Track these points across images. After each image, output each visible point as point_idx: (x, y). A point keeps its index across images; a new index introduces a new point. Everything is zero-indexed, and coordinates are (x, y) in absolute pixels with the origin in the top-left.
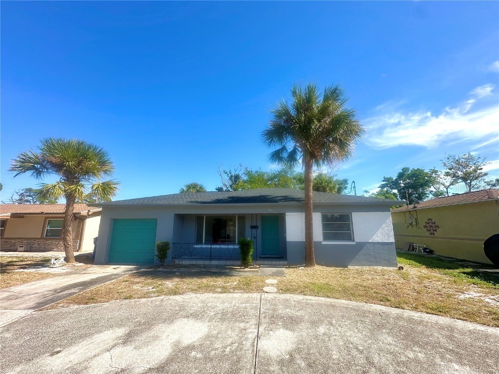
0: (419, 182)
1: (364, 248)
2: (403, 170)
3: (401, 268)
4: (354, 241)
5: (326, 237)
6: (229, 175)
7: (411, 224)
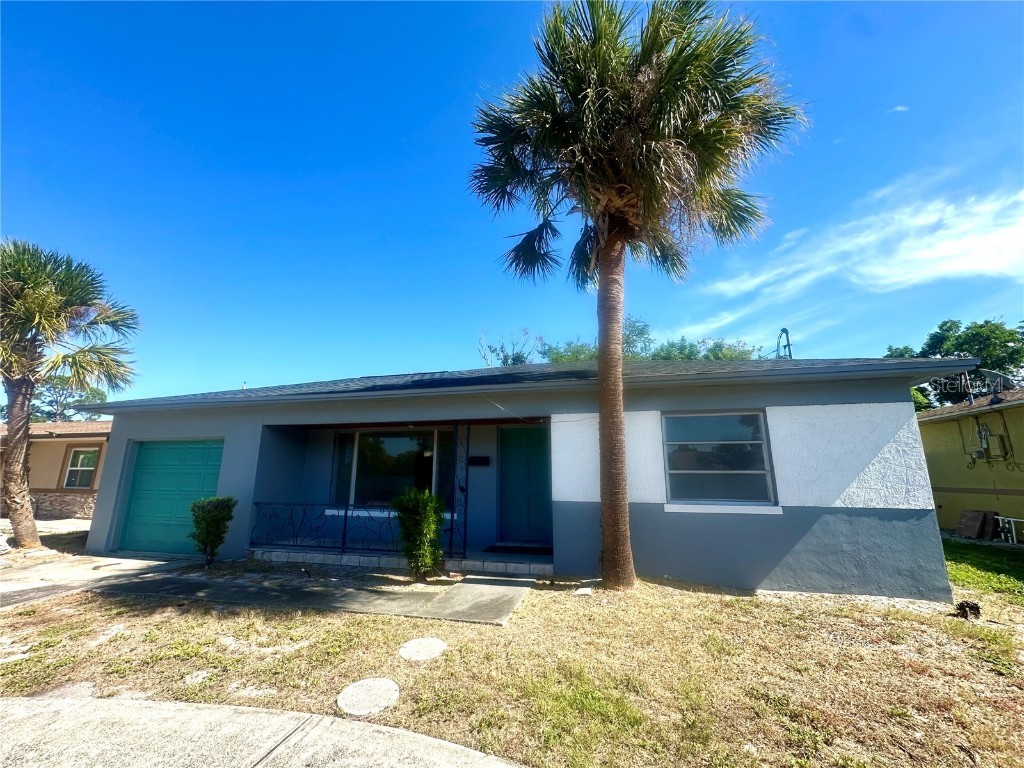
0: (990, 356)
1: (816, 527)
2: (941, 327)
3: (967, 610)
4: (776, 504)
5: (680, 488)
6: (501, 356)
7: (985, 454)
